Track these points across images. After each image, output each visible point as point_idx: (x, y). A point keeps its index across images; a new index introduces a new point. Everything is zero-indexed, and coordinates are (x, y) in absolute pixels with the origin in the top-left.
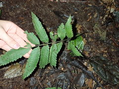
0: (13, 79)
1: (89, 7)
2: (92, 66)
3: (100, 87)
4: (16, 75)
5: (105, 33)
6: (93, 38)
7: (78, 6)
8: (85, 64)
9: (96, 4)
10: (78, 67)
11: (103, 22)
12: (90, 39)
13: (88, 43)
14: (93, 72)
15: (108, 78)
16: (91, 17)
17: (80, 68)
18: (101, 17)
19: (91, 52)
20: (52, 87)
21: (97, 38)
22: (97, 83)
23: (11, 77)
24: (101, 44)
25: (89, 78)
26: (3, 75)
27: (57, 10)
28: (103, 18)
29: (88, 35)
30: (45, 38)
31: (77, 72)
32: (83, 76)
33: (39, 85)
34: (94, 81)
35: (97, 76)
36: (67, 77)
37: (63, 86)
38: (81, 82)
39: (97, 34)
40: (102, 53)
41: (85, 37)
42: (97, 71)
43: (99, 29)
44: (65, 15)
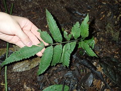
0: (21, 73)
1: (103, 5)
2: (101, 67)
3: (108, 88)
4: (24, 70)
5: (118, 33)
6: (104, 38)
7: (92, 3)
8: (95, 63)
9: (110, 2)
10: (87, 67)
11: (116, 22)
12: (101, 39)
13: (99, 43)
14: (103, 73)
15: (117, 80)
16: (104, 16)
17: (89, 68)
18: (115, 17)
19: (101, 52)
20: (59, 84)
21: (109, 38)
22: (106, 84)
23: (20, 70)
24: (113, 44)
25: (97, 79)
26: (12, 68)
27: (69, 7)
28: (117, 18)
29: (99, 34)
30: (58, 37)
31: (86, 72)
32: (91, 76)
33: (46, 81)
34: (102, 83)
35: (106, 77)
36: (75, 76)
37: (70, 84)
38: (89, 82)
39: (110, 34)
40: (113, 54)
41: (96, 37)
42: (106, 72)
43: (111, 29)
44: (77, 12)
